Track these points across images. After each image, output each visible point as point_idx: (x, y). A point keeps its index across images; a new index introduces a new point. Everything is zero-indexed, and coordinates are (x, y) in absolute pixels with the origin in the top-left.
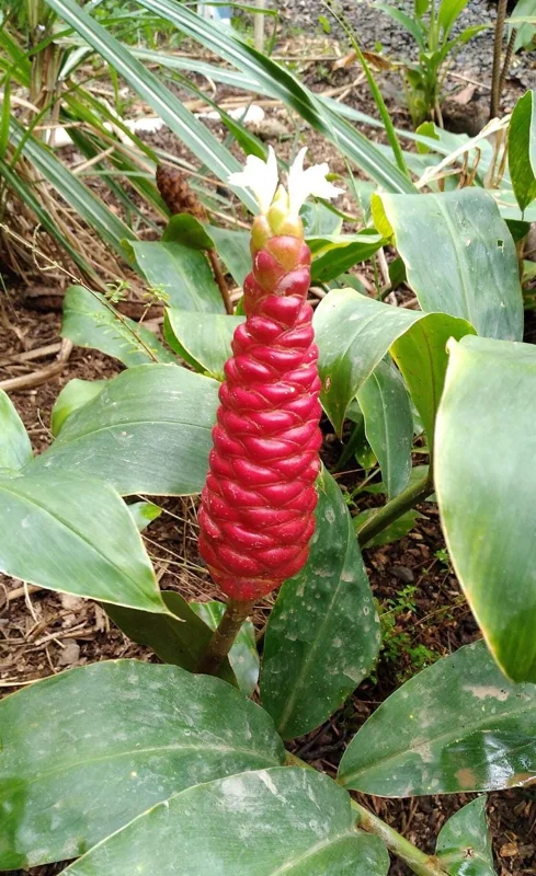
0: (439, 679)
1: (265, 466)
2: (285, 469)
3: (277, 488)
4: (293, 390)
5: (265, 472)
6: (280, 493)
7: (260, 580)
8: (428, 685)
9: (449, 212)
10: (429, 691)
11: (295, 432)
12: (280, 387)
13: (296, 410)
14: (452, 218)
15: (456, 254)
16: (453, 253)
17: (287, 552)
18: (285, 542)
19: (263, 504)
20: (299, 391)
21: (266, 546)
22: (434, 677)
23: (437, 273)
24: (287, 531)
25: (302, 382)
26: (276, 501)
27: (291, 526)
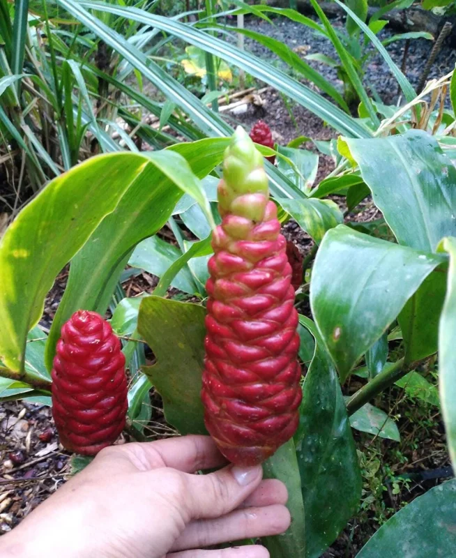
0: (416, 516)
1: (253, 345)
2: (270, 346)
3: (265, 364)
4: (268, 275)
5: (253, 351)
6: (268, 369)
7: (260, 447)
8: (407, 521)
9: (401, 150)
10: (409, 526)
11: (274, 313)
12: (256, 273)
13: (274, 293)
14: (403, 154)
15: (410, 180)
16: (408, 180)
17: (281, 420)
18: (277, 411)
19: (255, 380)
20: (273, 276)
21: (263, 417)
22: (412, 514)
23: (397, 195)
24: (278, 402)
25: (275, 268)
26: (265, 376)
27: (281, 397)
